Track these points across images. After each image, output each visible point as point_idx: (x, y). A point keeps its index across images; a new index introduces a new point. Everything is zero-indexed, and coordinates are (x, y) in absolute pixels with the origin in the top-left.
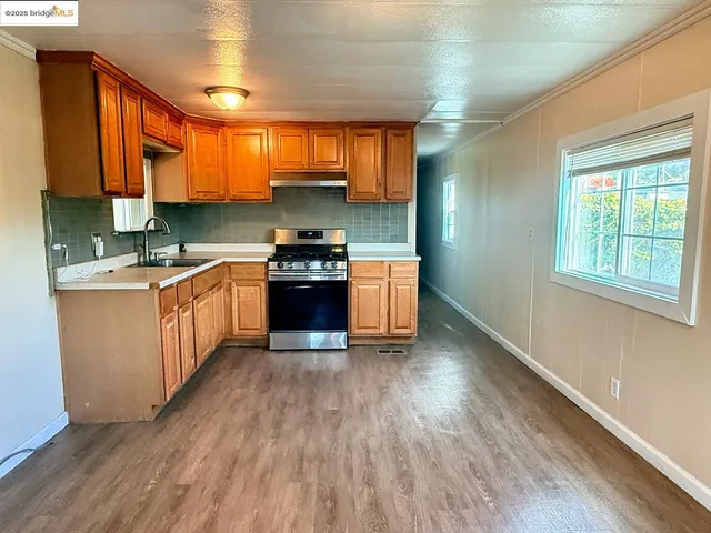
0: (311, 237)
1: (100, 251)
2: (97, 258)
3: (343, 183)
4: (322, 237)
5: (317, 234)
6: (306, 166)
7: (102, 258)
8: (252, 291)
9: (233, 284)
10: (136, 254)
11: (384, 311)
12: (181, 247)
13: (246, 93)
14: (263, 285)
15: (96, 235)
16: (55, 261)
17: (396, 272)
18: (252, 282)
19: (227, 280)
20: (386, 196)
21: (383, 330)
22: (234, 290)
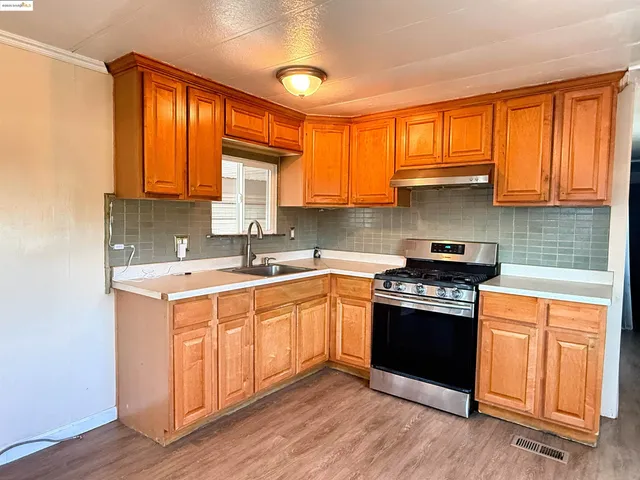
0: (448, 251)
1: (182, 254)
2: (179, 260)
3: (482, 179)
4: (463, 253)
5: (457, 249)
6: (439, 160)
7: (184, 260)
8: (358, 312)
9: (339, 301)
10: (241, 257)
11: (533, 376)
12: (316, 252)
13: (321, 73)
14: (369, 306)
15: (182, 237)
16: (113, 260)
17: (556, 317)
18: (357, 301)
19: (334, 295)
20: (559, 195)
21: (530, 406)
22: (340, 306)
